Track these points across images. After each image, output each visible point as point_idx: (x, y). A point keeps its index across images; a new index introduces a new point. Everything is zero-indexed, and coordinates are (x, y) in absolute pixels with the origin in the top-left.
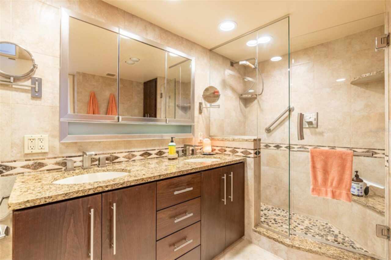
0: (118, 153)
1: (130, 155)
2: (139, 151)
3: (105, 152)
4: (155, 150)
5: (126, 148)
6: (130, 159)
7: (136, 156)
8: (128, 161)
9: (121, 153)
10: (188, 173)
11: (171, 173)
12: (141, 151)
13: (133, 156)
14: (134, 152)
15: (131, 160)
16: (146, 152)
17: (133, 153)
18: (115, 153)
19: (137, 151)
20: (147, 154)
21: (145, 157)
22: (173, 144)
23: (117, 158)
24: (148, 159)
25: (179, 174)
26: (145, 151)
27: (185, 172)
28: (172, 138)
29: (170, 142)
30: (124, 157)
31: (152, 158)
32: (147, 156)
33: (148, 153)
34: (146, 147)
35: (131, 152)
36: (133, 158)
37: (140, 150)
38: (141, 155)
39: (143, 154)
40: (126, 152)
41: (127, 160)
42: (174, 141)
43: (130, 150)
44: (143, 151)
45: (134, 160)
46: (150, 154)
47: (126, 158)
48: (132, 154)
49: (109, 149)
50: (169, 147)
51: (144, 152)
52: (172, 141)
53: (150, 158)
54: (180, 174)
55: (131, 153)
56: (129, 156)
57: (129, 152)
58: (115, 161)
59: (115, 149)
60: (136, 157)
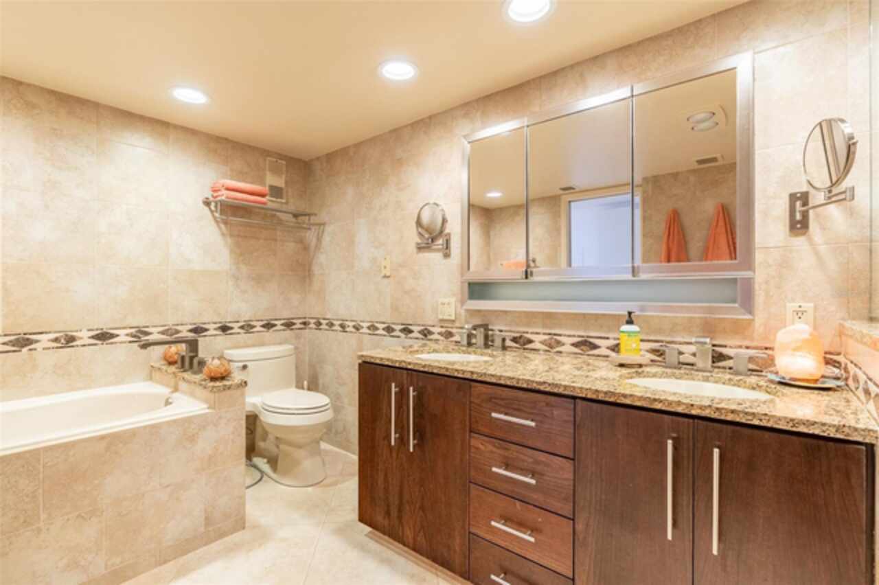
0: (532, 333)
1: (553, 340)
2: (569, 336)
3: (513, 329)
4: (608, 338)
5: (545, 326)
6: (551, 347)
7: (563, 344)
8: (549, 351)
9: (537, 333)
10: (530, 387)
11: (493, 376)
12: (574, 336)
13: (559, 343)
14: (560, 335)
15: (555, 350)
16: (586, 341)
17: (558, 338)
18: (527, 333)
19: (565, 335)
20: (588, 344)
21: (582, 350)
22: (633, 328)
23: (530, 341)
24: (588, 355)
25: (509, 383)
26: (583, 337)
27: (522, 384)
28: (630, 313)
29: (624, 322)
30: (542, 343)
31: (599, 356)
32: (588, 349)
33: (590, 343)
34: (585, 330)
35: (555, 335)
36: (557, 347)
37: (572, 333)
38: (575, 345)
39: (579, 342)
40: (544, 334)
41: (547, 348)
42: (635, 322)
43: (553, 331)
44: (579, 336)
45: (560, 352)
46: (595, 347)
47: (546, 345)
48: (556, 340)
49: (518, 325)
50: (622, 334)
51: (580, 339)
52: (630, 322)
53: (593, 355)
54: (511, 384)
55: (555, 337)
56: (549, 342)
57: (550, 334)
58: (526, 347)
59: (528, 325)
60: (564, 347)
